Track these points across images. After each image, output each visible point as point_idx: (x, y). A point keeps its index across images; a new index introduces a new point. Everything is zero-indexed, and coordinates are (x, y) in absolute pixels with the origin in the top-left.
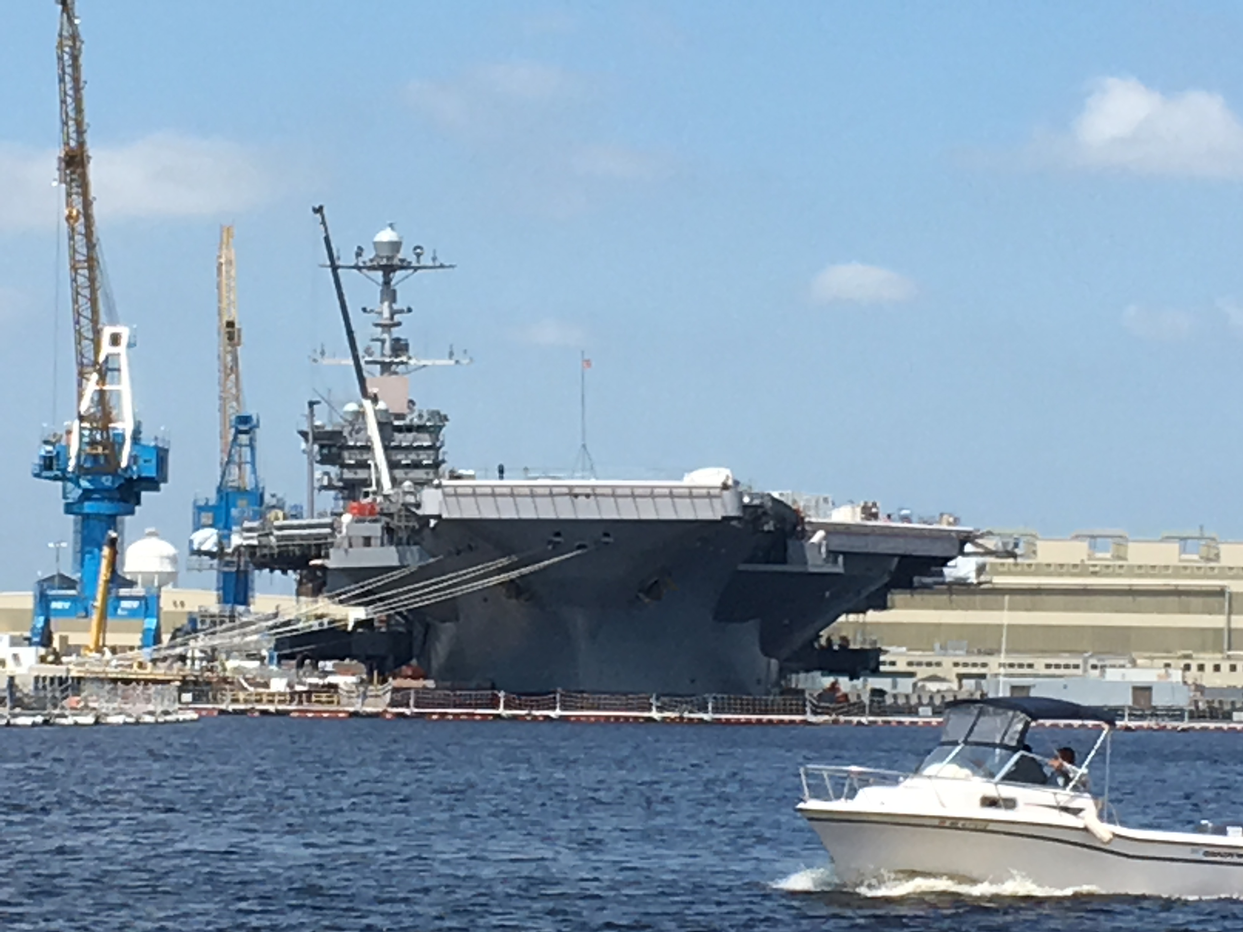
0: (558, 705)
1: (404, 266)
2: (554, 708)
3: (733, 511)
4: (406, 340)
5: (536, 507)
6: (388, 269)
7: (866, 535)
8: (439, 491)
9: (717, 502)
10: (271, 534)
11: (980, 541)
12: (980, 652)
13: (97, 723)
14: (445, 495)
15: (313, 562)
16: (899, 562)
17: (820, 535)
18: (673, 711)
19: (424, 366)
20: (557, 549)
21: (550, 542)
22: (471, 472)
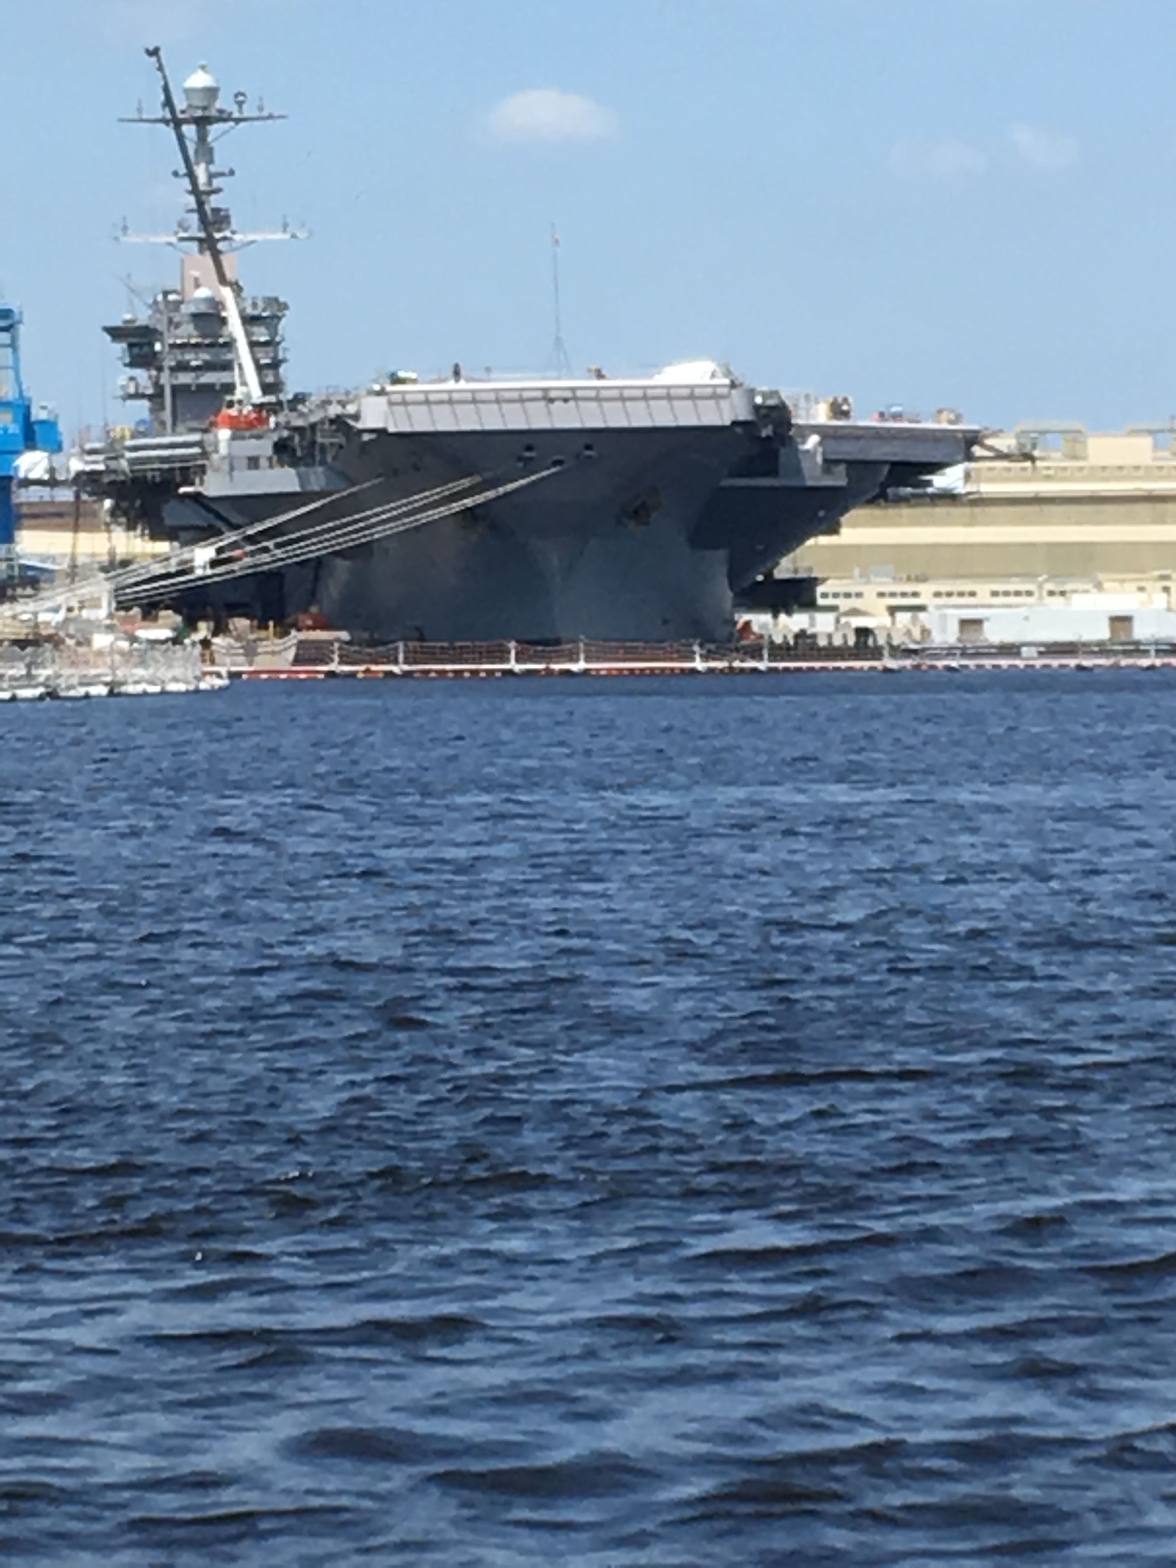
0: (582, 656)
1: (223, 117)
2: (577, 661)
3: (744, 415)
4: (227, 210)
5: (503, 416)
6: (202, 122)
7: (858, 438)
8: (383, 400)
9: (724, 404)
10: (122, 456)
11: (989, 442)
12: (909, 579)
13: (111, 694)
14: (391, 404)
15: (182, 490)
16: (890, 472)
17: (813, 440)
18: (720, 660)
19: (252, 242)
20: (529, 466)
21: (520, 459)
22: (413, 375)
